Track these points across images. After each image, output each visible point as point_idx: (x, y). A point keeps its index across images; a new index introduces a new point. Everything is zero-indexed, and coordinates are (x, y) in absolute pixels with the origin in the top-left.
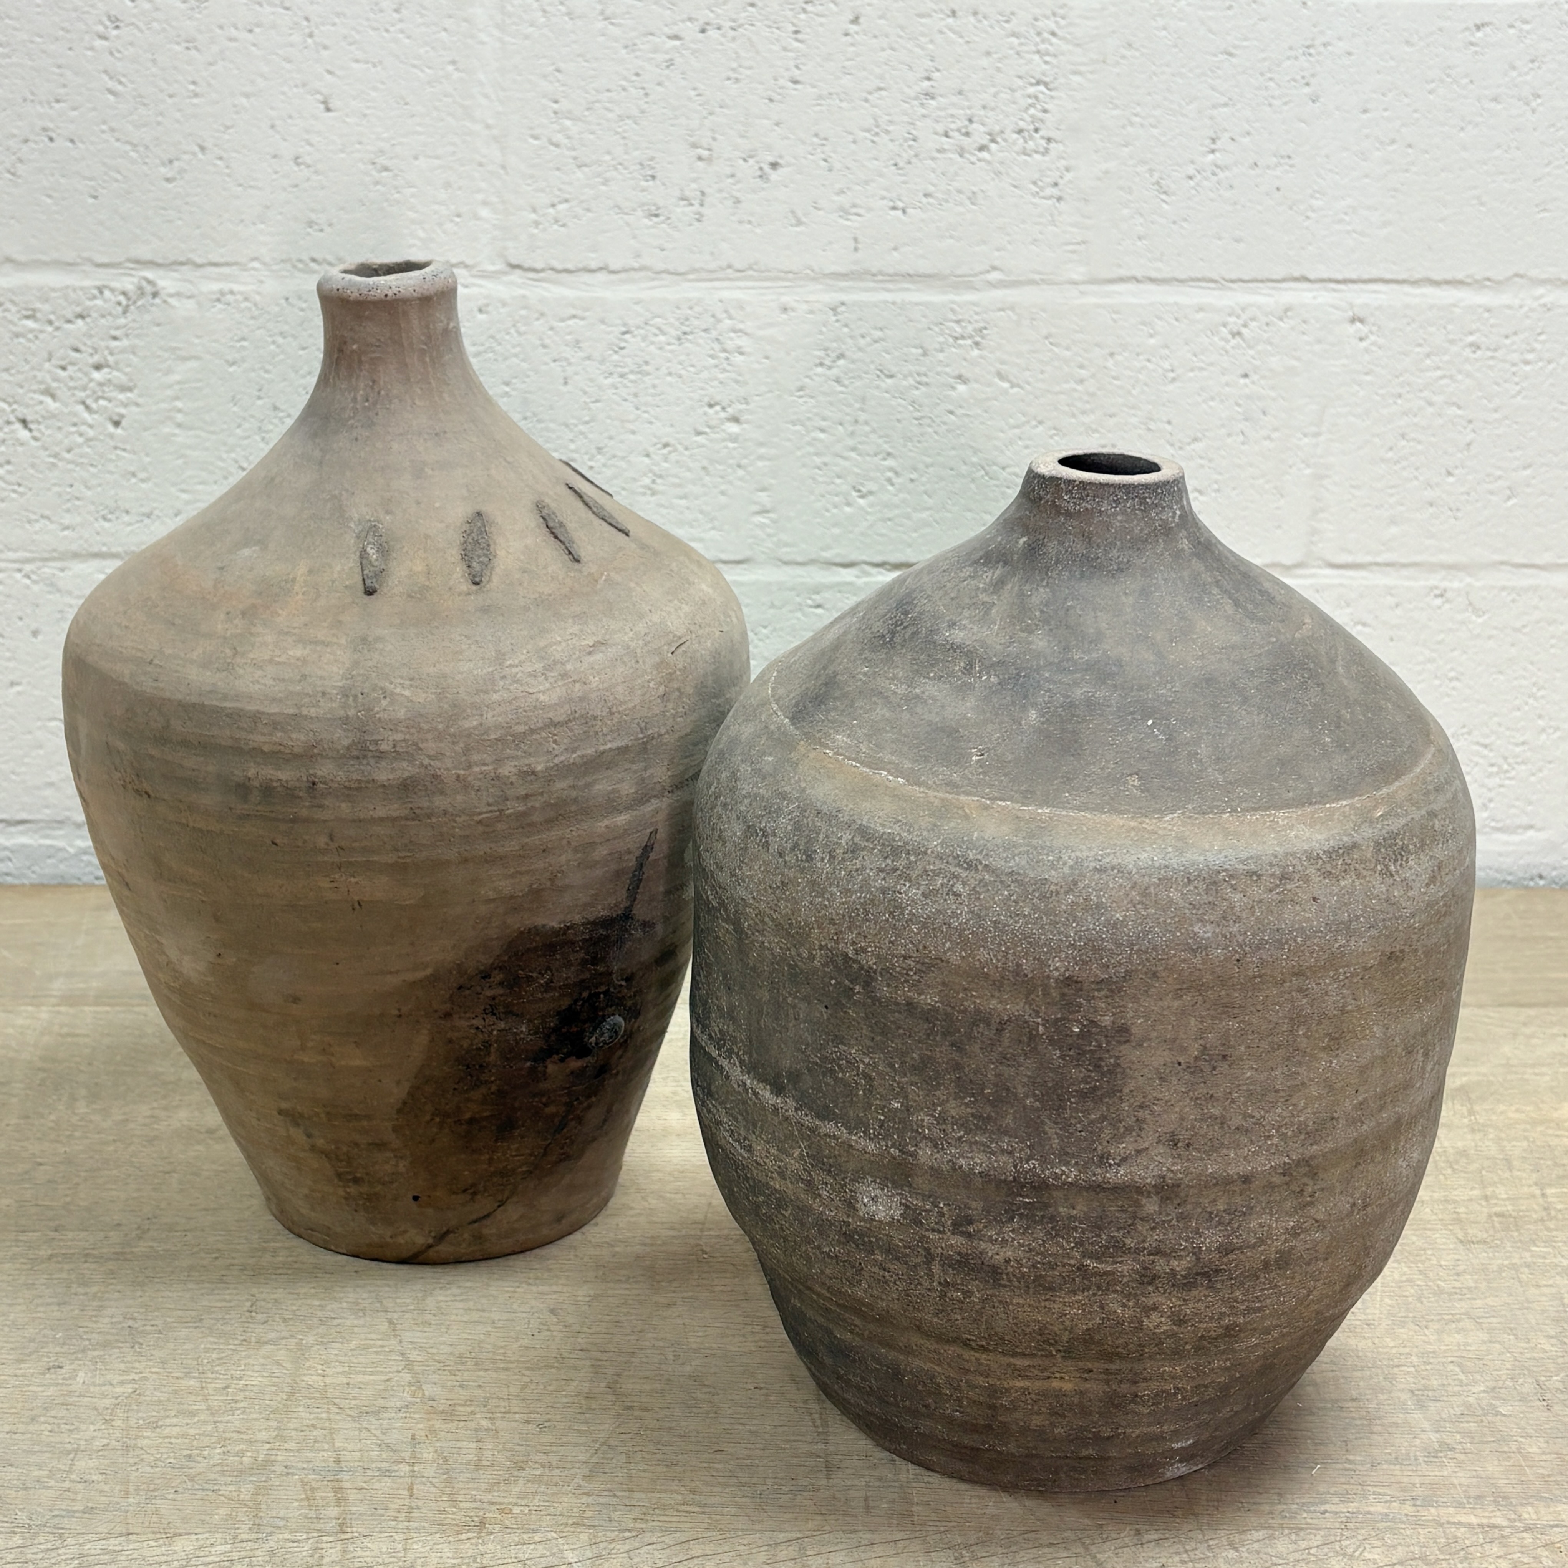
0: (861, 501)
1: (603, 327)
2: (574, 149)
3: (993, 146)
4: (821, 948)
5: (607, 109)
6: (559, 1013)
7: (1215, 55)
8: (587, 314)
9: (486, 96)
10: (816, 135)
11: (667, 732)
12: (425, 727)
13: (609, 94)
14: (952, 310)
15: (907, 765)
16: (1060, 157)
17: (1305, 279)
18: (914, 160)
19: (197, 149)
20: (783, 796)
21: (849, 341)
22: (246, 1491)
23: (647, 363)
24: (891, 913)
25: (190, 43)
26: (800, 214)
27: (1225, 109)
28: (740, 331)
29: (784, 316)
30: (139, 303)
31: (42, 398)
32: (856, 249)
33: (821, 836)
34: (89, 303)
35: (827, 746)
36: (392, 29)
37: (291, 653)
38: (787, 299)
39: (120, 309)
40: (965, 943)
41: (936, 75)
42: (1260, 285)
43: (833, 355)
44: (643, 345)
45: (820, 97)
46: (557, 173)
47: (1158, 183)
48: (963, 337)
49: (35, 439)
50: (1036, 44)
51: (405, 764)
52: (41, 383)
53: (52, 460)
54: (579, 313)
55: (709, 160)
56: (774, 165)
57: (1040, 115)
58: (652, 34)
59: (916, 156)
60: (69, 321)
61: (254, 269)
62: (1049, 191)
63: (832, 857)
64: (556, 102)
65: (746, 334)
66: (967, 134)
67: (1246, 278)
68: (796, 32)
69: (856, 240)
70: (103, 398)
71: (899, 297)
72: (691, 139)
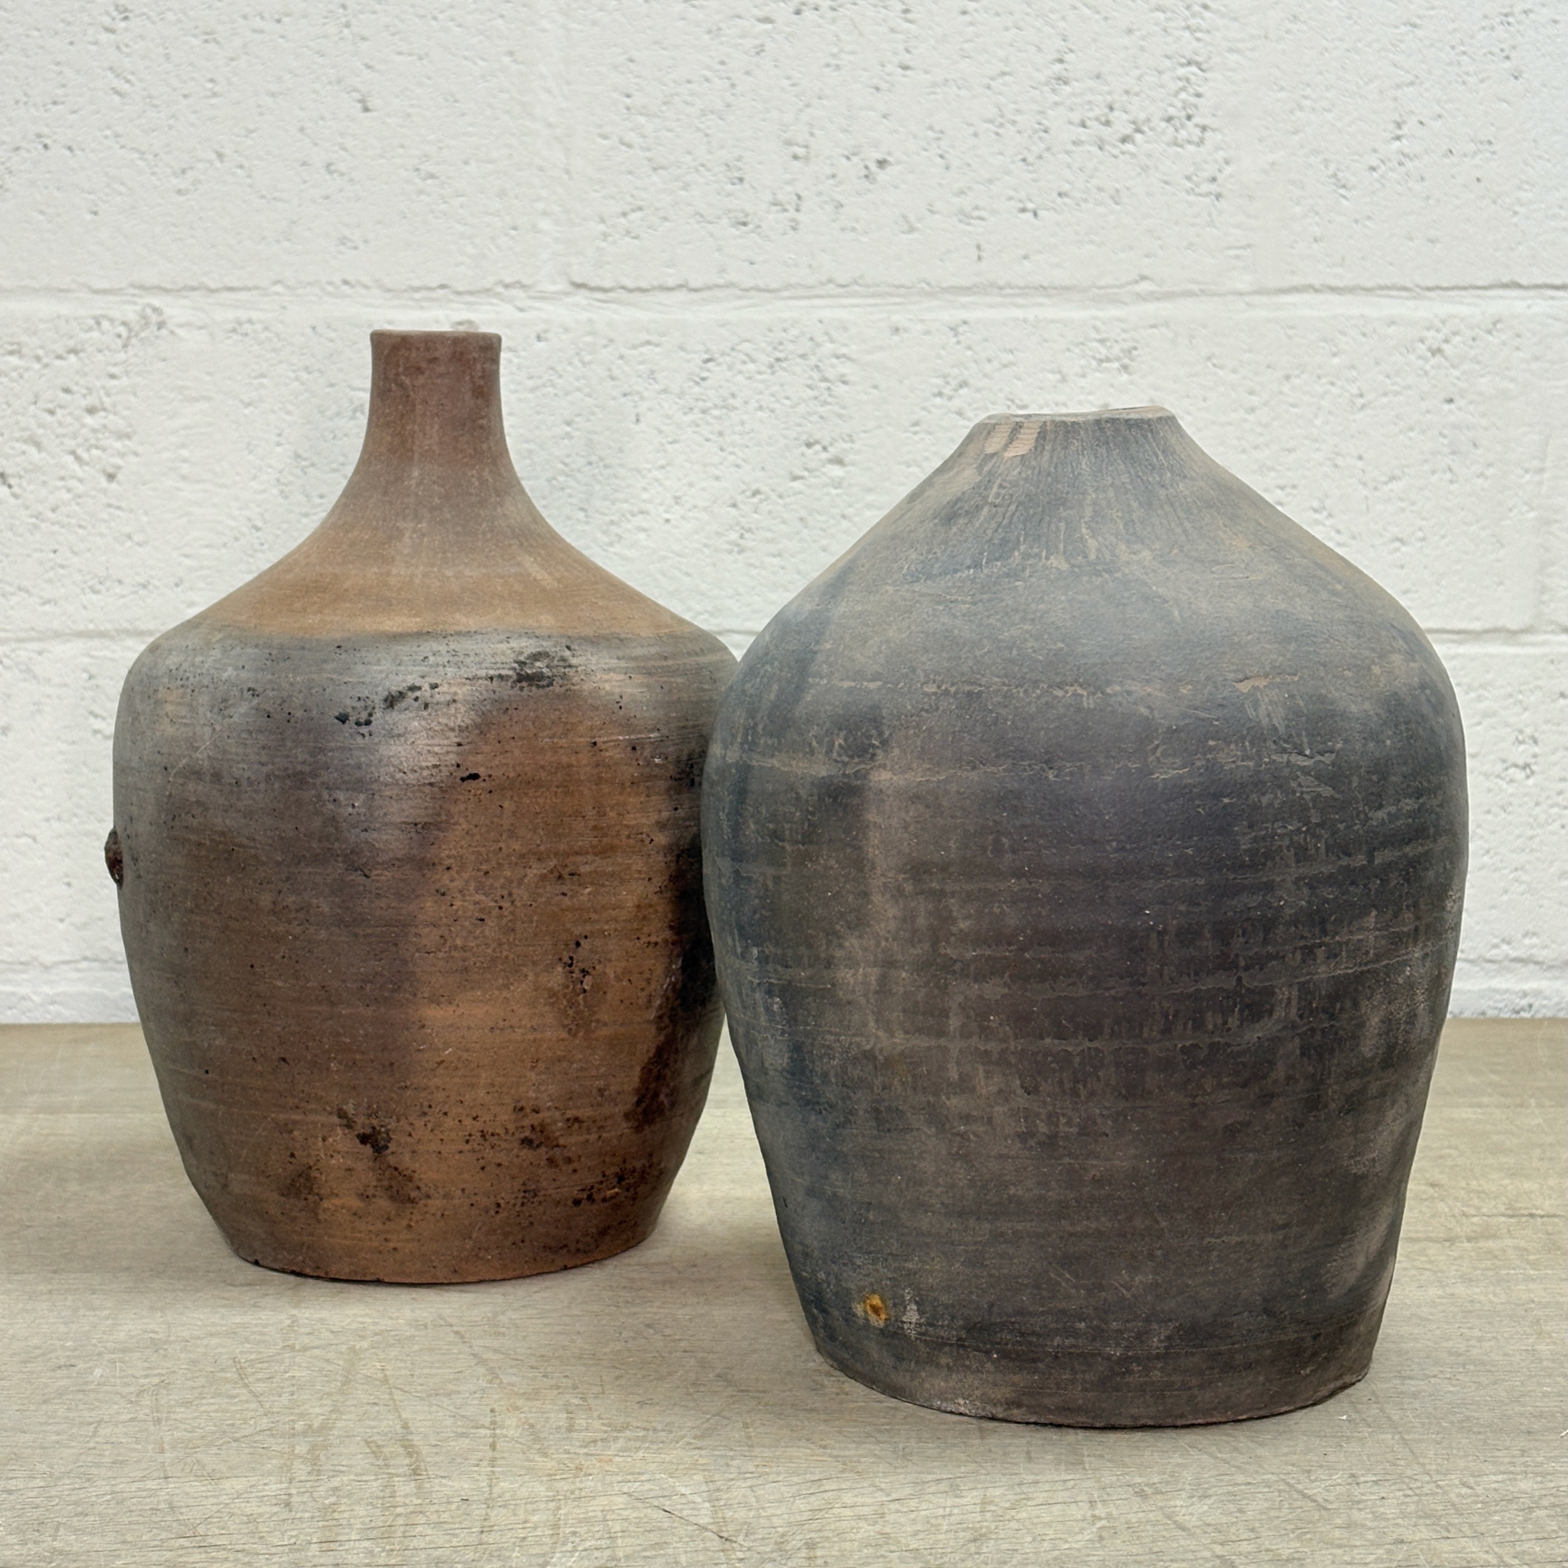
1: (682, 354)
2: (649, 150)
3: (1138, 137)
5: (687, 103)
7: (1396, 27)
9: (549, 91)
10: (931, 128)
13: (689, 86)
16: (1218, 148)
17: (1517, 285)
18: (1045, 154)
19: (213, 156)
23: (733, 396)
25: (209, 37)
26: (912, 218)
27: (1411, 89)
28: (844, 356)
30: (143, 335)
31: (24, 447)
32: (980, 258)
34: (84, 336)
36: (440, 16)
39: (119, 342)
41: (1069, 57)
42: (1463, 293)
43: (954, 383)
44: (729, 374)
45: (935, 84)
46: (629, 176)
47: (1335, 175)
49: (15, 496)
50: (1185, 19)
52: (24, 430)
53: (34, 520)
54: (655, 339)
55: (807, 159)
56: (882, 163)
57: (1192, 100)
58: (739, 17)
59: (1048, 149)
60: (59, 357)
61: (277, 294)
62: (1205, 187)
64: (628, 96)
65: (849, 359)
66: (1108, 123)
67: (1445, 284)
68: (906, 11)
69: (978, 247)
70: (97, 447)
72: (785, 135)
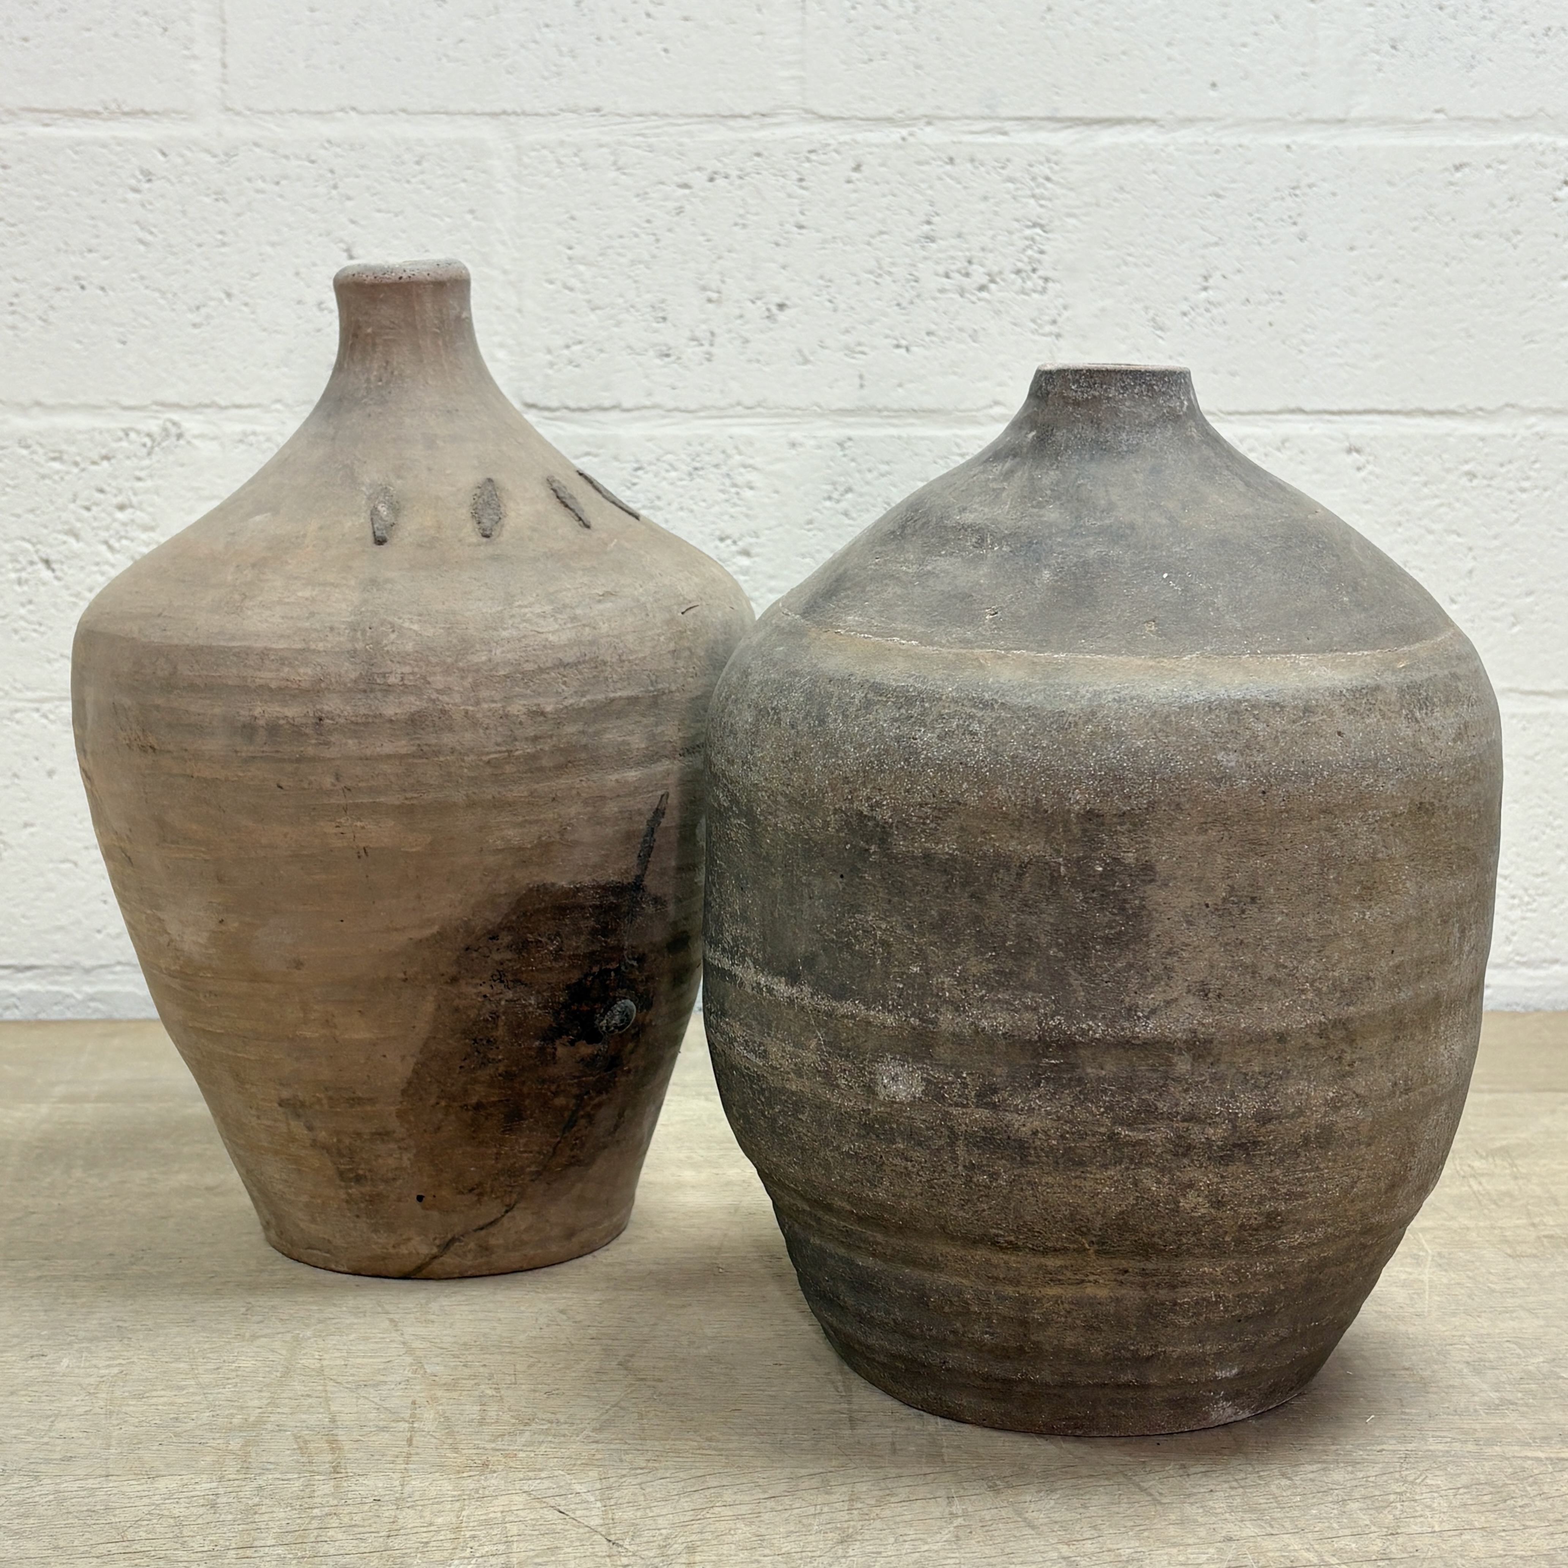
1: (616, 464)
2: (588, 293)
3: (992, 286)
4: (836, 811)
5: (619, 254)
6: (568, 987)
7: (1204, 197)
8: (601, 451)
9: (503, 243)
10: (821, 277)
11: (678, 690)
12: (434, 660)
13: (621, 240)
14: (957, 444)
15: (920, 629)
16: (1058, 296)
17: (1302, 411)
18: (916, 300)
19: (223, 296)
20: (795, 674)
21: (857, 475)
22: (235, 1444)
23: (659, 498)
24: (906, 760)
25: (219, 196)
26: (806, 352)
27: (1217, 249)
28: (750, 466)
29: (793, 452)
30: (164, 444)
31: (65, 538)
32: (862, 386)
33: (834, 700)
34: (115, 445)
35: (838, 627)
36: (414, 180)
37: (300, 594)
38: (795, 435)
39: (144, 451)
40: (983, 782)
41: (936, 219)
42: (1257, 417)
43: (841, 489)
44: (655, 480)
45: (825, 241)
46: (571, 316)
47: (1153, 320)
49: (58, 578)
50: (1032, 189)
51: (412, 699)
52: (66, 523)
53: (74, 599)
54: (593, 450)
55: (718, 302)
56: (781, 307)
57: (1037, 256)
58: (662, 183)
59: (918, 296)
60: (94, 463)
61: (277, 411)
62: (1048, 328)
63: (846, 716)
64: (570, 248)
65: (755, 469)
66: (967, 275)
67: (1243, 409)
68: (801, 180)
69: (861, 377)
70: (126, 538)
71: (904, 432)
72: (702, 282)
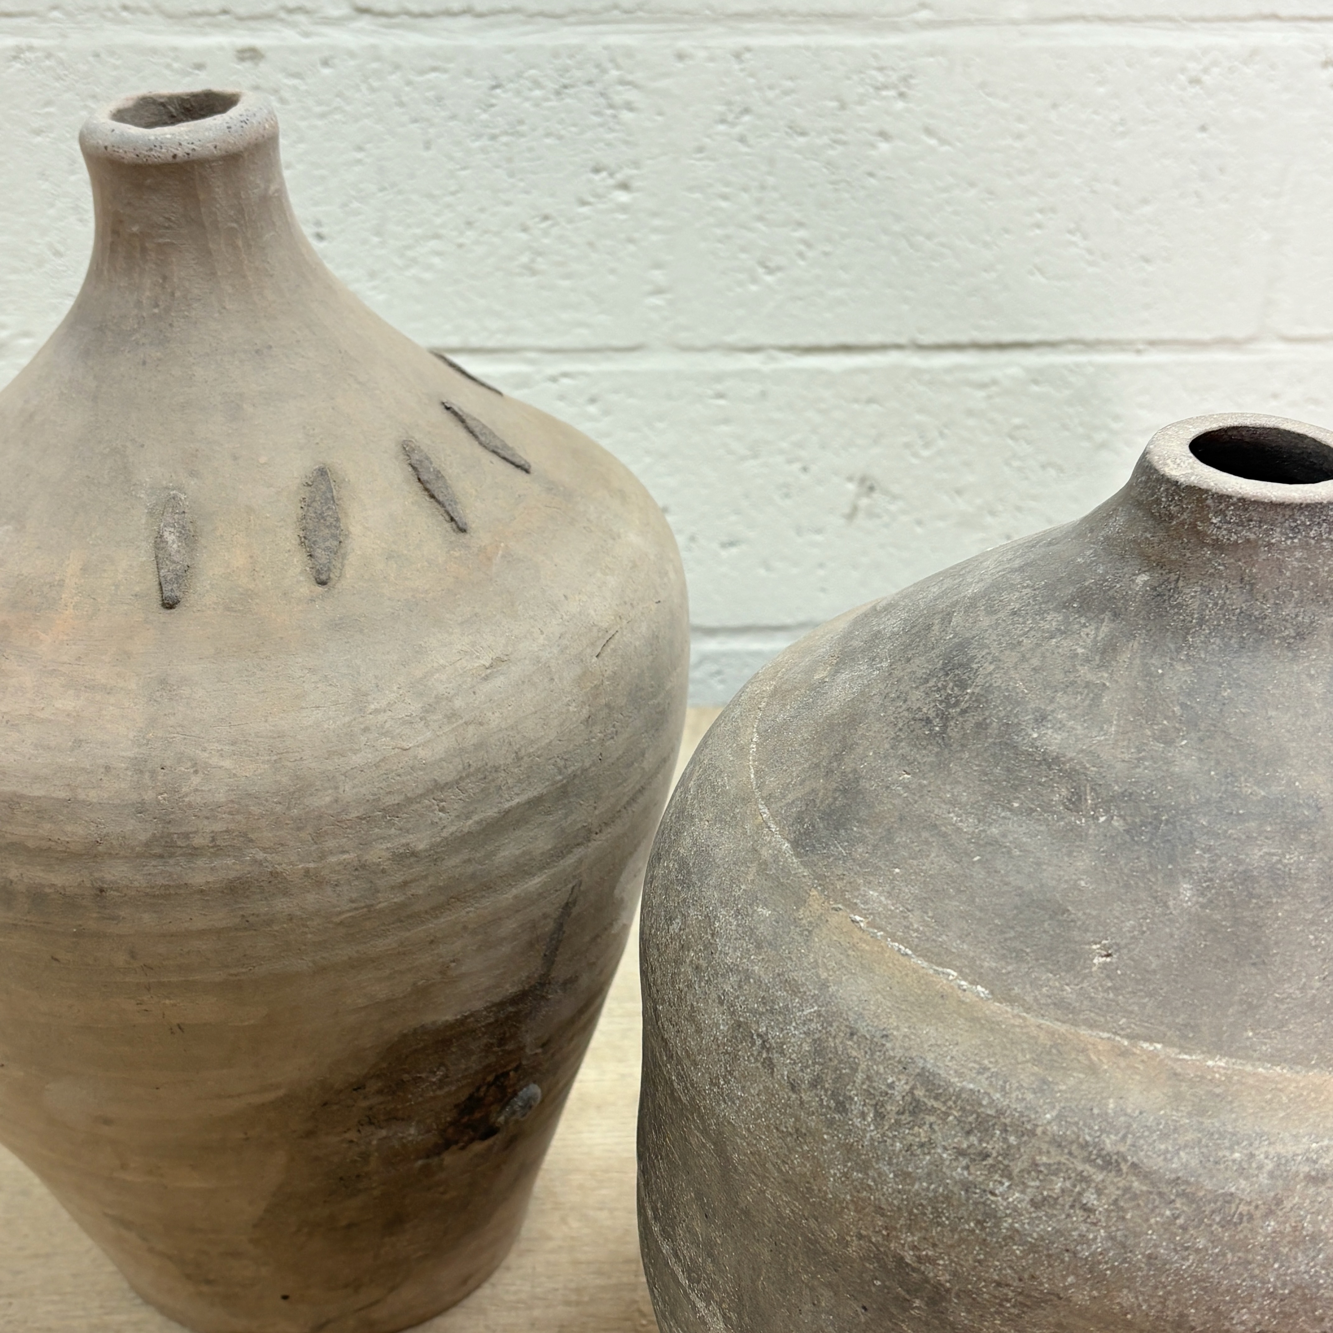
0: (769, 279)
4: (860, 1237)
8: (451, 65)
12: (255, 810)
14: (875, 56)
15: (989, 963)
20: (794, 988)
21: (755, 93)
24: (978, 1222)
29: (680, 65)
33: (860, 1076)
35: (853, 907)
37: (59, 704)
38: (683, 44)
48: (885, 87)
51: (230, 861)
63: (880, 1116)
71: (813, 41)
